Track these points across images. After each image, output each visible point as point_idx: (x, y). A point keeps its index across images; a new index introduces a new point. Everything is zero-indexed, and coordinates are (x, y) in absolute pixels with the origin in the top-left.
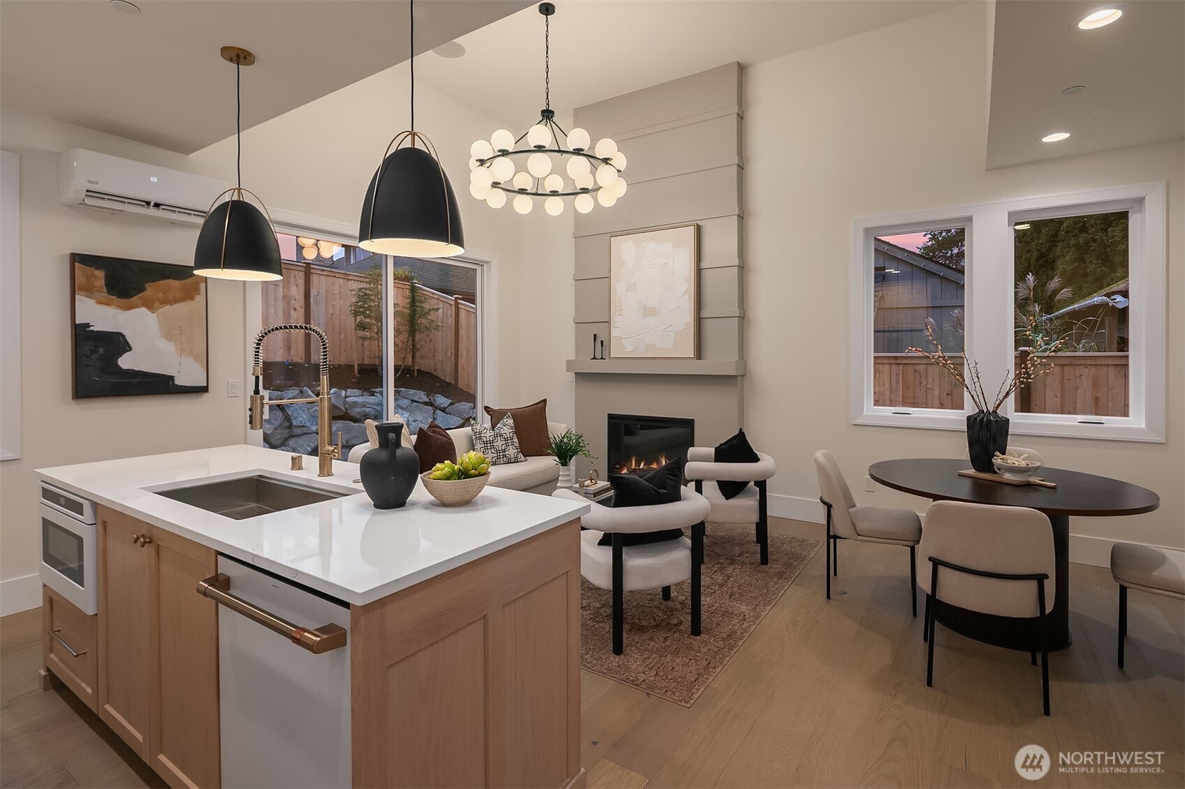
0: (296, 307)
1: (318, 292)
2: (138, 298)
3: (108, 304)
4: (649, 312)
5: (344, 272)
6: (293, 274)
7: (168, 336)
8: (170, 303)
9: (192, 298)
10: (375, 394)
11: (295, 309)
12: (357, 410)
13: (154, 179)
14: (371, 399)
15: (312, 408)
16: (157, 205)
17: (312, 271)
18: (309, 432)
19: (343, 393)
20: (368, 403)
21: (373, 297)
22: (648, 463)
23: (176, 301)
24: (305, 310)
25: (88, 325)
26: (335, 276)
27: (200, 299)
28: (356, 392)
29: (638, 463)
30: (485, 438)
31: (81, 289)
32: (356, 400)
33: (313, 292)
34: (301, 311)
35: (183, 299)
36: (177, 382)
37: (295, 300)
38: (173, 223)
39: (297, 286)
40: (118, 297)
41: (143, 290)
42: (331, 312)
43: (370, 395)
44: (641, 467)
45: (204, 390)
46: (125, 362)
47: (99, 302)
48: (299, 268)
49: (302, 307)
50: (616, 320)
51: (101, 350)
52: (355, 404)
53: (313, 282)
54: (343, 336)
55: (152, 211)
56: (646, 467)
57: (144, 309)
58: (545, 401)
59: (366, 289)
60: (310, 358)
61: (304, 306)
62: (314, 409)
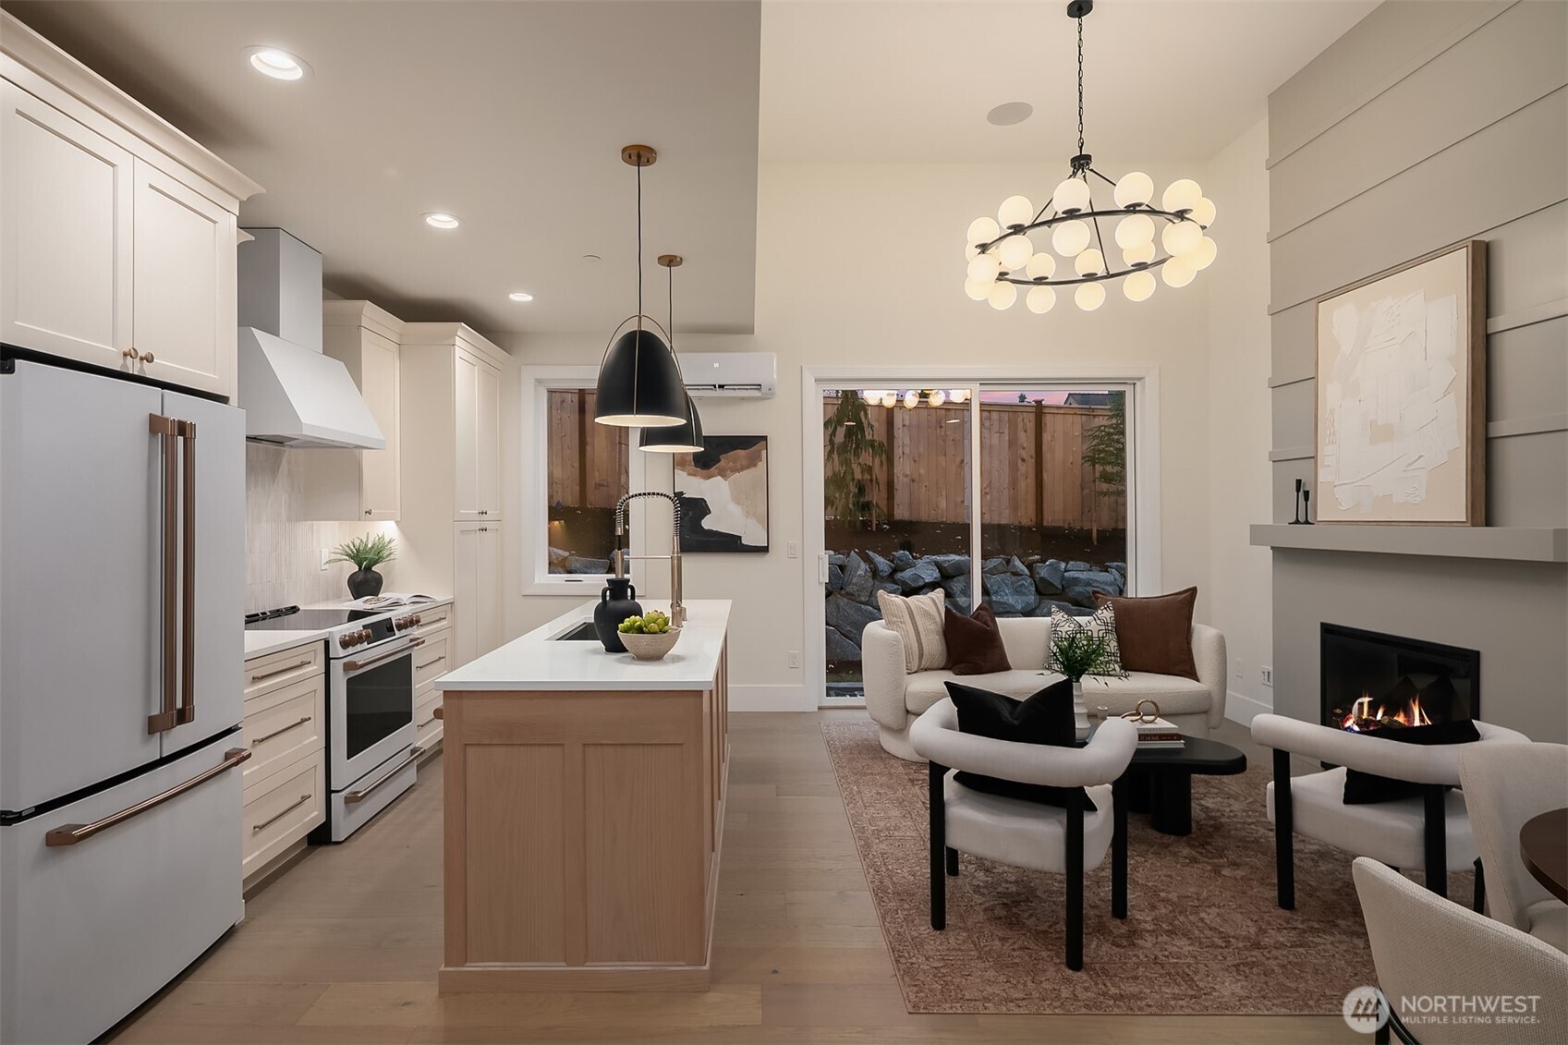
0: (1025, 457)
1: (1053, 437)
2: (716, 469)
3: (695, 475)
4: (1381, 433)
5: (1088, 407)
6: (1021, 418)
7: (737, 500)
8: (738, 471)
9: (755, 465)
10: (1109, 569)
11: (1023, 460)
12: (1078, 589)
13: (716, 365)
14: (1102, 576)
15: (1019, 581)
16: (721, 387)
17: (1046, 410)
18: (1012, 610)
19: (1063, 565)
20: (1096, 581)
21: (1116, 437)
22: (1390, 712)
23: (742, 469)
24: (1036, 461)
25: (682, 493)
26: (1075, 414)
27: (762, 465)
28: (1082, 565)
29: (1373, 708)
30: (1090, 633)
31: (678, 465)
32: (1076, 576)
33: (1046, 437)
34: (1031, 462)
35: (748, 467)
36: (744, 542)
37: (1024, 448)
38: (743, 399)
39: (1025, 431)
40: (702, 469)
41: (719, 461)
42: (1071, 461)
43: (1101, 571)
44: (1379, 716)
45: (765, 550)
46: (707, 523)
47: (689, 474)
48: (1028, 409)
49: (1032, 457)
50: (1327, 453)
51: (690, 513)
52: (1076, 581)
53: (1045, 425)
54: (1086, 491)
55: (719, 392)
56: (1386, 720)
57: (719, 477)
58: (1194, 590)
59: (1105, 427)
60: (1042, 519)
61: (1034, 456)
62: (1020, 583)
